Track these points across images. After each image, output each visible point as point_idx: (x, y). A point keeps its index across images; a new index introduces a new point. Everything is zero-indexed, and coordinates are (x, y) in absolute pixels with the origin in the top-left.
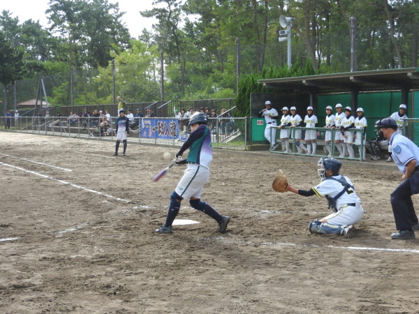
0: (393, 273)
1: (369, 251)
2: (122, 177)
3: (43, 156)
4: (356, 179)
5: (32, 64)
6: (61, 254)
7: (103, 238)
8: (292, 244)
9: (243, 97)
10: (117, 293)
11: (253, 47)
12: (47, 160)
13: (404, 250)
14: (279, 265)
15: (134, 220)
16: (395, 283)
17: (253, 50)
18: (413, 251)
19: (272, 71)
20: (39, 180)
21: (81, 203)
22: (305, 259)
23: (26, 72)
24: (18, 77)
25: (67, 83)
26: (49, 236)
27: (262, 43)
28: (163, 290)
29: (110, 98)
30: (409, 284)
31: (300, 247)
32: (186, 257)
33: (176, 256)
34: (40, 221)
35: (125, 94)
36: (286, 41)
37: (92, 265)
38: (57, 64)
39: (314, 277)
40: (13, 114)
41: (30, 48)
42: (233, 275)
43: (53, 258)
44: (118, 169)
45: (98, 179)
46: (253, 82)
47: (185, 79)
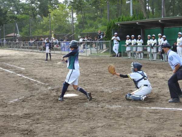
0: (165, 122)
1: (156, 109)
2: (48, 72)
3: (13, 62)
4: (160, 71)
5: (12, 16)
6: (8, 113)
7: (30, 104)
8: (120, 106)
9: (109, 31)
10: (28, 133)
11: (116, 6)
12: (15, 63)
13: (174, 109)
14: (111, 118)
15: (47, 94)
16: (165, 127)
17: (116, 8)
18: (178, 109)
19: (123, 18)
20: (8, 74)
21: (24, 86)
22: (124, 114)
23: (9, 20)
24: (5, 22)
25: (29, 25)
26: (4, 104)
27: (120, 4)
28: (51, 131)
29: (48, 32)
30: (172, 127)
31: (123, 108)
32: (67, 114)
33: (62, 113)
34: (2, 95)
35: (56, 30)
36: (130, 3)
37: (20, 119)
38: (24, 16)
39: (126, 124)
40: (3, 40)
41: (11, 8)
42: (87, 124)
43: (3, 115)
44: (47, 67)
45: (36, 73)
46: (114, 24)
47: (85, 22)
